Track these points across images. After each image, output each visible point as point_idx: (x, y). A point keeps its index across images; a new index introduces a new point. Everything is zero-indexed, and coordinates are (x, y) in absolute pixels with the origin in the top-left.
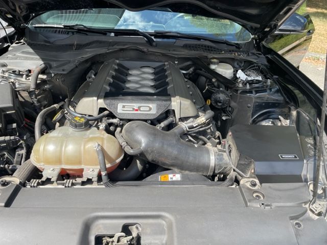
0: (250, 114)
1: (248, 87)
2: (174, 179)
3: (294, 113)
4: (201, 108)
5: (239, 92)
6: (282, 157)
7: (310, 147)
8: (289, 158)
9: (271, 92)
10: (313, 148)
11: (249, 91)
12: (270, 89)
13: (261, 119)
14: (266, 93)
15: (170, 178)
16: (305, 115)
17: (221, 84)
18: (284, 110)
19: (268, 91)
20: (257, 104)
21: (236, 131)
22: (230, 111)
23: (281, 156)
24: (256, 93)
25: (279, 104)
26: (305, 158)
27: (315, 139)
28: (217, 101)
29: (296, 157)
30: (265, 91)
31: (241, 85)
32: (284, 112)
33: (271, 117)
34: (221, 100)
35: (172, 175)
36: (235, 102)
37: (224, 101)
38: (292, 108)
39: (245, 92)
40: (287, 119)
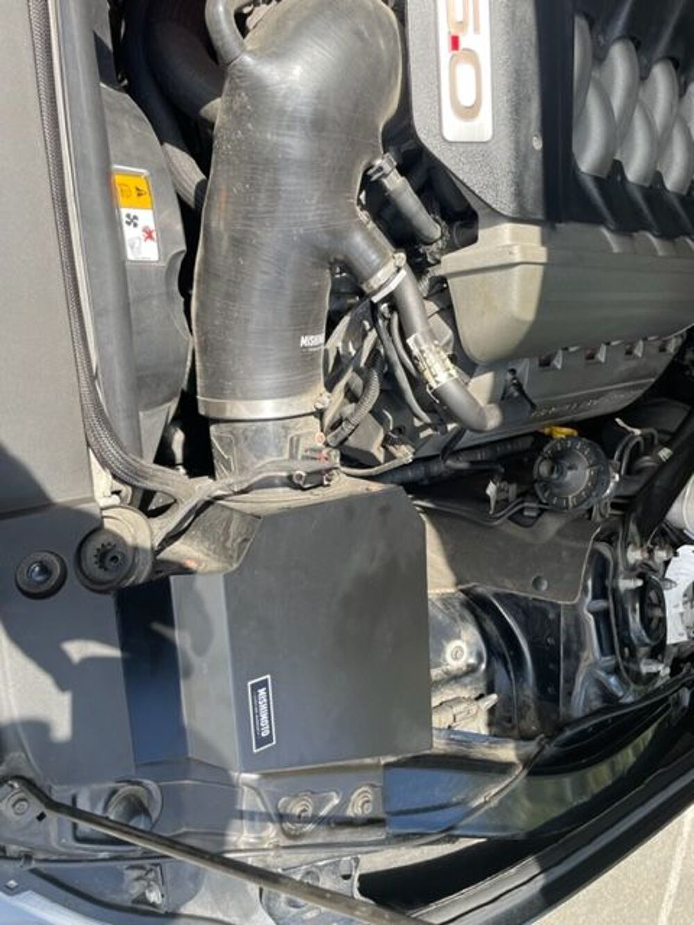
0: (510, 587)
1: (627, 584)
2: (131, 234)
3: (507, 752)
4: (519, 387)
5: (604, 548)
6: (255, 688)
7: (329, 800)
8: (257, 714)
9: (602, 674)
10: (323, 813)
11: (604, 588)
12: (615, 671)
13: (490, 626)
14: (597, 654)
15: (133, 212)
16: (490, 794)
17: (643, 478)
18: (532, 715)
19: (609, 661)
20: (551, 616)
21: (384, 510)
22: (521, 511)
23: (264, 684)
24: (596, 614)
25: (555, 700)
26: (265, 776)
27: (371, 822)
28: (559, 458)
29: (261, 741)
30: (607, 647)
31: (635, 555)
32: (522, 717)
33: (498, 666)
34: (562, 474)
35: (152, 226)
36: (560, 533)
37: (559, 486)
38: (531, 747)
39: (602, 571)
40: (490, 724)
